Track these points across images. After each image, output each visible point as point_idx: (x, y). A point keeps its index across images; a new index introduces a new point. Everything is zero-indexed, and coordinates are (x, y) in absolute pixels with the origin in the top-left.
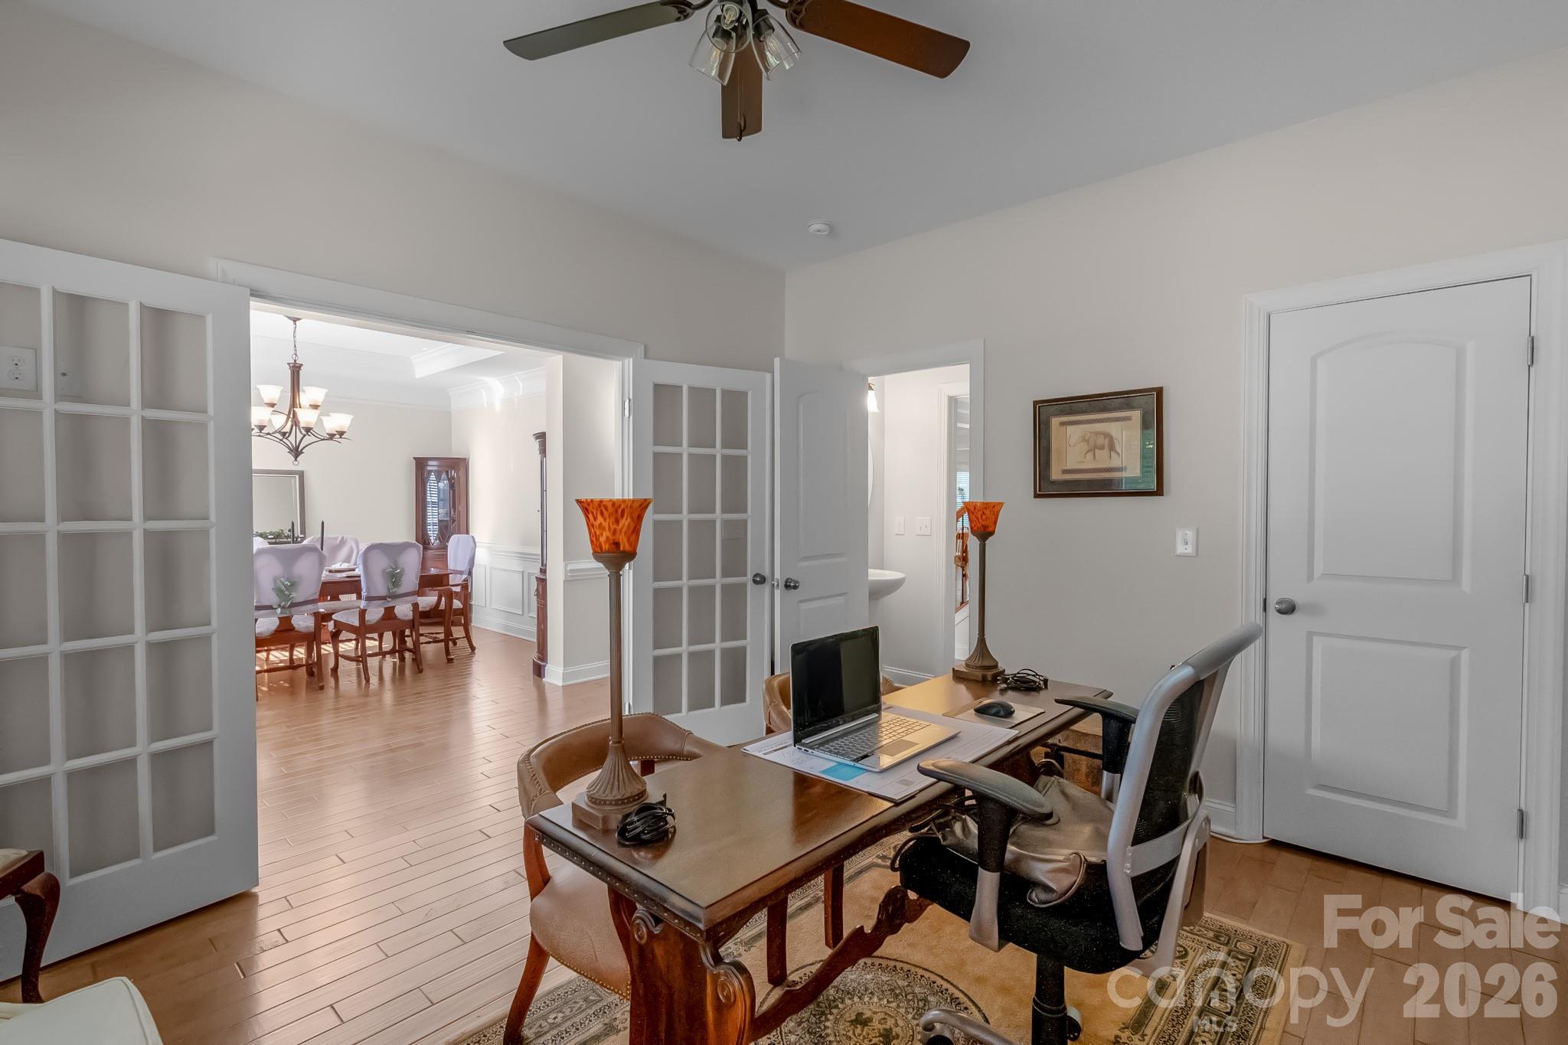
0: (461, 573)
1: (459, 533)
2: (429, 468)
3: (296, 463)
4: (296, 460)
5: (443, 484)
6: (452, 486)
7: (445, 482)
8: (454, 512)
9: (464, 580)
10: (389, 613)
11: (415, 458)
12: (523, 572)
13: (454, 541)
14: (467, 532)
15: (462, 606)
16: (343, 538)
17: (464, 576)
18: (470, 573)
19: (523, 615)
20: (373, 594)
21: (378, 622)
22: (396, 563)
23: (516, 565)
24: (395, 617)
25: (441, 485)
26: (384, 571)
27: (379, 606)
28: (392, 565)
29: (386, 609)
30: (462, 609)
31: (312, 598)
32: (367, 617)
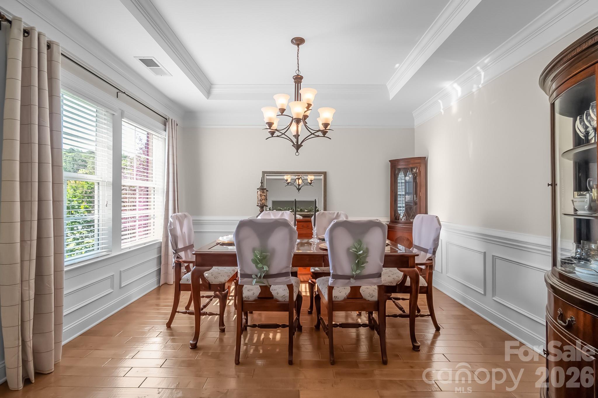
0: (426, 251)
1: (420, 213)
2: (400, 167)
3: (297, 154)
4: (297, 152)
5: (409, 177)
6: (415, 178)
7: (410, 176)
8: (417, 197)
9: (429, 259)
10: (355, 291)
11: (390, 161)
12: (485, 253)
13: (418, 219)
14: (426, 213)
15: (426, 285)
16: (338, 213)
17: (429, 255)
18: (434, 253)
19: (485, 294)
20: (340, 273)
21: (344, 300)
22: (360, 242)
23: (477, 246)
24: (361, 297)
25: (407, 178)
26: (348, 249)
27: (346, 285)
28: (356, 245)
29: (352, 288)
30: (427, 287)
31: (284, 271)
32: (335, 293)
